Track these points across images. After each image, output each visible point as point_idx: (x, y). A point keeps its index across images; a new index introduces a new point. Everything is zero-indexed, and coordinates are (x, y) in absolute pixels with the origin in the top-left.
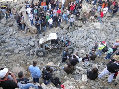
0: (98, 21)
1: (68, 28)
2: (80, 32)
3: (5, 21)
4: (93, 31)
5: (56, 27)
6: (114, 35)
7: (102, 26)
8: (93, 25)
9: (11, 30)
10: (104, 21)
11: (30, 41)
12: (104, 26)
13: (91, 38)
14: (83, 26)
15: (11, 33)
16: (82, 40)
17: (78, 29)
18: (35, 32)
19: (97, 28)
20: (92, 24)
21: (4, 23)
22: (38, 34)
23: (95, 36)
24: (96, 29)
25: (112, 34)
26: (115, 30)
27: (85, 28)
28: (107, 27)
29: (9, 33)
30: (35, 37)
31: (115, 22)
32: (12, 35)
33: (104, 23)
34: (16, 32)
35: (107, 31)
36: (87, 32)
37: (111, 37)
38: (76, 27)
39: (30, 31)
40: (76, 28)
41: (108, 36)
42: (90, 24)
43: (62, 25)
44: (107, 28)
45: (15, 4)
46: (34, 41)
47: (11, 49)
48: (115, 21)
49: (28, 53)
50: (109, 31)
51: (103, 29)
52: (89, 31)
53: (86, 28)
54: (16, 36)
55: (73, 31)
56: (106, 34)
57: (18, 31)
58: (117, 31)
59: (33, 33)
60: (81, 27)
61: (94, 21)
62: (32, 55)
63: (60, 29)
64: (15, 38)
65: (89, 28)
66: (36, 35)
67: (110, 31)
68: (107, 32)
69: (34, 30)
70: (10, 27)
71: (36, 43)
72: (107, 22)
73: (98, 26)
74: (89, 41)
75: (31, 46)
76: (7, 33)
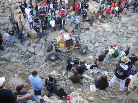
0: (107, 22)
1: (73, 31)
2: (87, 35)
4: (102, 34)
5: (60, 30)
6: (126, 38)
7: (112, 28)
8: (102, 27)
10: (114, 22)
11: (29, 47)
12: (114, 27)
13: (100, 42)
14: (91, 28)
16: (90, 44)
17: (84, 31)
18: (34, 36)
19: (106, 30)
20: (100, 26)
22: (38, 38)
23: (104, 39)
24: (105, 32)
25: (123, 37)
26: (127, 32)
27: (92, 31)
28: (118, 28)
30: (35, 42)
31: (126, 23)
33: (115, 24)
35: (117, 33)
36: (96, 35)
37: (122, 40)
38: (83, 29)
39: (29, 35)
40: (83, 31)
41: (119, 39)
42: (98, 26)
43: (66, 27)
44: (118, 30)
45: (9, 4)
46: (34, 47)
47: (7, 58)
48: (126, 21)
49: (27, 61)
50: (120, 33)
51: (114, 31)
52: (97, 34)
53: (94, 30)
55: (80, 34)
56: (117, 37)
58: (129, 33)
59: (32, 38)
60: (88, 29)
61: (103, 23)
62: (32, 64)
63: (64, 32)
65: (97, 30)
66: (36, 40)
67: (122, 34)
68: (117, 35)
69: (34, 34)
70: (4, 31)
71: (36, 50)
72: (118, 23)
73: (107, 27)
74: (98, 46)
75: (30, 52)
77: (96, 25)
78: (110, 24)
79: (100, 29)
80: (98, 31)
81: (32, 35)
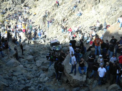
3: (40, 63)
9: (42, 75)
15: (41, 80)
18: (74, 83)
21: (38, 65)
22: (78, 88)
29: (38, 79)
32: (41, 82)
34: (49, 78)
39: (67, 81)
54: (46, 84)
57: (52, 78)
59: (71, 86)
64: (44, 87)
69: (74, 80)
70: (43, 71)
76: (36, 79)
81: (71, 81)
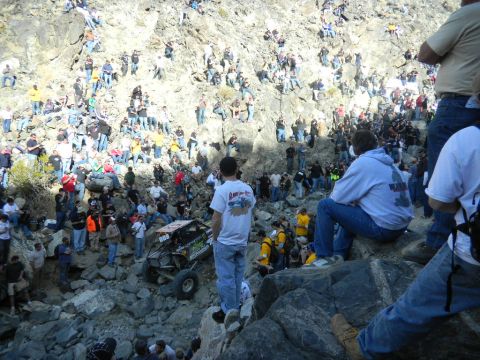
77: (47, 307)
78: (100, 287)
79: (64, 315)
80: (56, 328)
